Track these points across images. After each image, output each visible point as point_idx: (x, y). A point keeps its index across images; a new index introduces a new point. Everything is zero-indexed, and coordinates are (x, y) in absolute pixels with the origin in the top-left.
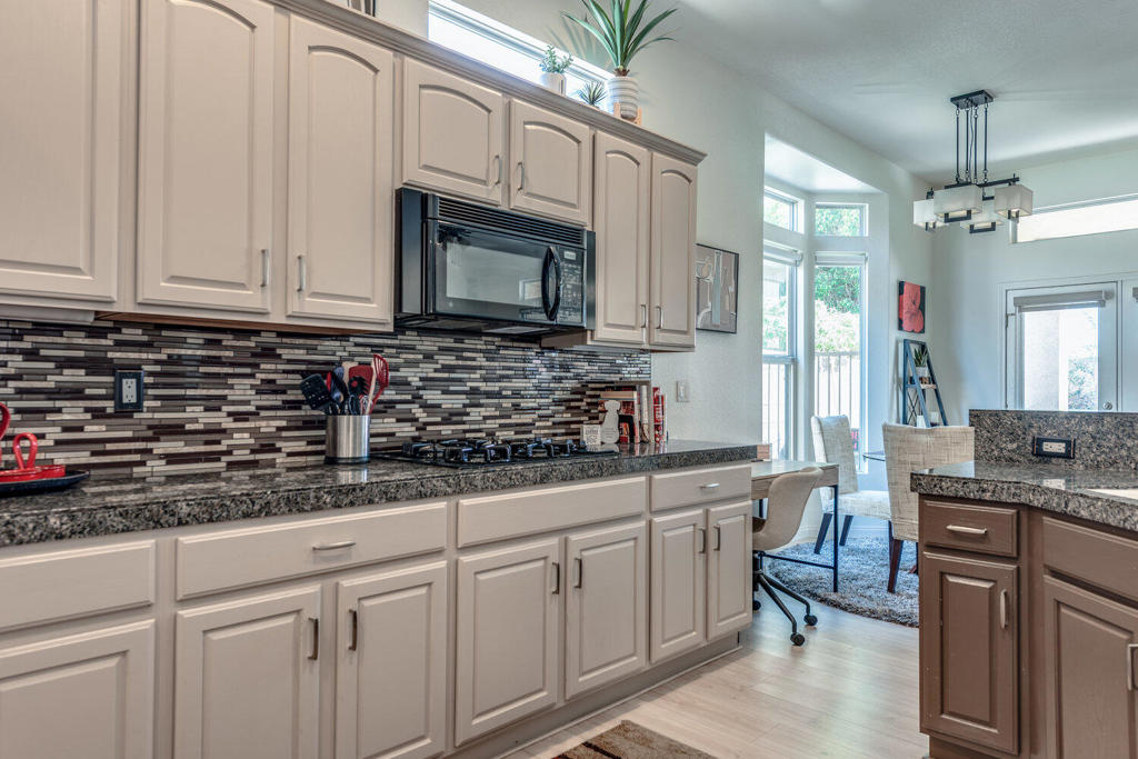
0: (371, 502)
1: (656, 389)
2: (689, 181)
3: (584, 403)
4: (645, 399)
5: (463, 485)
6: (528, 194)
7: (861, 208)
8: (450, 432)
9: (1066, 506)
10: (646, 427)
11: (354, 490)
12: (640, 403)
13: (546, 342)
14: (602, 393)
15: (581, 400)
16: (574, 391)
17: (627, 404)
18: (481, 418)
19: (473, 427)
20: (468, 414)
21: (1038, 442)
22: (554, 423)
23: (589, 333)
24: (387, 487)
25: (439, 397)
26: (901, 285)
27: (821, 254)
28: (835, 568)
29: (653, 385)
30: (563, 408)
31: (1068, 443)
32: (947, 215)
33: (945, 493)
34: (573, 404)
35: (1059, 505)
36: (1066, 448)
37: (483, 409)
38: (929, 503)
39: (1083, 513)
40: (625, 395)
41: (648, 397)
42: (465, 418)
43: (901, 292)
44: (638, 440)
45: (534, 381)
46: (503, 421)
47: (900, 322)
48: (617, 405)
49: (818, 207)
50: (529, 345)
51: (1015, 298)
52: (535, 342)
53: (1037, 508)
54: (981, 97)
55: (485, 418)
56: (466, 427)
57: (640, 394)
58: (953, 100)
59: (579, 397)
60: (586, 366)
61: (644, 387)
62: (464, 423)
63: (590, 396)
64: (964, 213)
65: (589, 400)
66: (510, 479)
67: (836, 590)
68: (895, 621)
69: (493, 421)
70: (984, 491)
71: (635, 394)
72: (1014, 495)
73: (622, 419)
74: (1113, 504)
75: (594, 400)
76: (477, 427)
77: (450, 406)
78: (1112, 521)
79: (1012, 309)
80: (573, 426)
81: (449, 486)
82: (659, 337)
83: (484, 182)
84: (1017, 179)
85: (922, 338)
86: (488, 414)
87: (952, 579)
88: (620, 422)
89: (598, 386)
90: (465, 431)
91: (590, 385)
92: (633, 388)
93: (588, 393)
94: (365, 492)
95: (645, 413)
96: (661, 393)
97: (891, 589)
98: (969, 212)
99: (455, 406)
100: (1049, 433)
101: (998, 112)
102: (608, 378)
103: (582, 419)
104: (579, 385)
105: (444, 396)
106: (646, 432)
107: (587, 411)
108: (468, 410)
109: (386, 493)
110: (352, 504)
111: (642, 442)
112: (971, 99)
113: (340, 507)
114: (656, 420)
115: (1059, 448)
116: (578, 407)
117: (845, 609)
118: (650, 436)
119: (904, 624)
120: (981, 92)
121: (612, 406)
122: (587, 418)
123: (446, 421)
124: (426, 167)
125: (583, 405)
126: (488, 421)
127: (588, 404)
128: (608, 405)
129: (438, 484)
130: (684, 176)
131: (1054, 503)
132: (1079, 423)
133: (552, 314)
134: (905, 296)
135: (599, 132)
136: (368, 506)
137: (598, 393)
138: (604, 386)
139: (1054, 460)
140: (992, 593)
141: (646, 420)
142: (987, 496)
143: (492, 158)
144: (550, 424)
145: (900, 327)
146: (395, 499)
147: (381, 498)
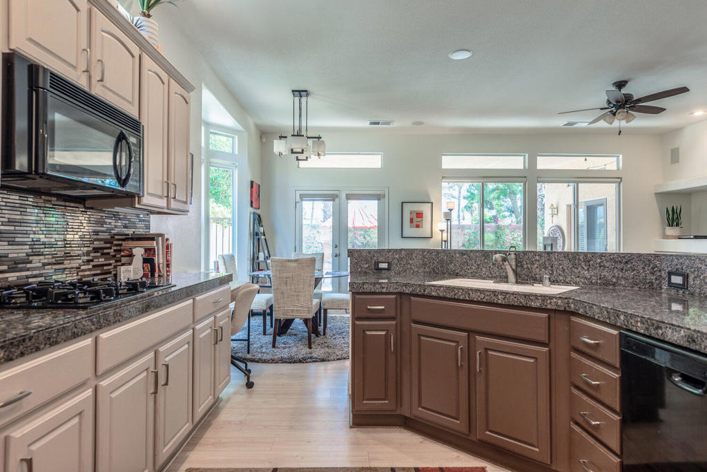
0: (38, 349)
1: (167, 240)
2: (187, 103)
3: (112, 250)
4: (161, 247)
5: (102, 321)
6: (104, 86)
7: (233, 138)
8: (15, 278)
9: (424, 291)
10: (161, 266)
11: (24, 340)
12: (158, 249)
13: (88, 203)
14: (123, 243)
15: (110, 248)
16: (106, 241)
17: (149, 251)
18: (40, 265)
19: (34, 273)
20: (31, 262)
21: (377, 263)
22: (94, 266)
23: (137, 199)
24: (50, 333)
25: (6, 247)
26: (252, 182)
27: (213, 160)
28: (248, 340)
29: (166, 237)
30: (99, 254)
31: (389, 263)
32: (292, 150)
33: (365, 291)
34: (105, 251)
35: (420, 291)
36: (388, 265)
37: (42, 257)
38: (357, 296)
39: (433, 293)
40: (148, 244)
41: (163, 245)
42: (28, 266)
43: (252, 187)
44: (156, 275)
45: (80, 233)
46: (57, 267)
47: (252, 202)
48: (142, 251)
49: (211, 133)
50: (77, 205)
51: (300, 195)
52: (80, 203)
53: (407, 294)
54: (305, 93)
55: (44, 265)
56: (29, 273)
57: (157, 244)
58: (293, 91)
59: (109, 245)
60: (113, 222)
61: (160, 238)
62: (28, 270)
63: (116, 245)
64: (300, 150)
65: (115, 248)
66: (130, 312)
67: (249, 353)
68: (286, 362)
69: (50, 267)
70: (383, 288)
71: (155, 242)
72: (396, 288)
73: (145, 261)
74: (448, 288)
75: (118, 248)
76: (37, 272)
77: (15, 255)
78: (448, 296)
79: (298, 199)
80: (105, 268)
81: (93, 325)
82: (173, 204)
83: (75, 68)
84: (320, 138)
85: (258, 212)
86: (46, 261)
87: (368, 333)
88: (143, 263)
89: (120, 237)
90: (27, 277)
91: (117, 237)
92: (152, 239)
93: (115, 242)
94: (33, 341)
95: (161, 256)
96: (170, 242)
97: (274, 346)
98: (303, 150)
99: (20, 255)
100: (381, 259)
101: (312, 102)
102: (126, 231)
103: (111, 262)
104: (109, 237)
105: (10, 247)
106: (161, 269)
107: (114, 256)
108: (31, 258)
109: (49, 339)
110: (22, 354)
111: (159, 276)
112: (300, 93)
113: (11, 359)
114: (167, 261)
115: (385, 266)
116: (108, 254)
117: (258, 362)
118: (164, 272)
119: (290, 363)
120: (306, 91)
121: (139, 252)
122: (114, 261)
123: (11, 270)
124: (30, 40)
125: (111, 251)
126: (46, 267)
127: (115, 251)
128: (135, 251)
129: (86, 324)
130: (185, 99)
131: (418, 291)
132: (393, 254)
133: (123, 183)
134: (254, 189)
135: (144, 54)
136: (37, 354)
137: (120, 242)
138: (124, 237)
139: (383, 271)
140: (387, 337)
141: (161, 261)
142: (384, 290)
143: (80, 50)
144: (90, 267)
145: (252, 206)
146: (57, 343)
147: (45, 344)
